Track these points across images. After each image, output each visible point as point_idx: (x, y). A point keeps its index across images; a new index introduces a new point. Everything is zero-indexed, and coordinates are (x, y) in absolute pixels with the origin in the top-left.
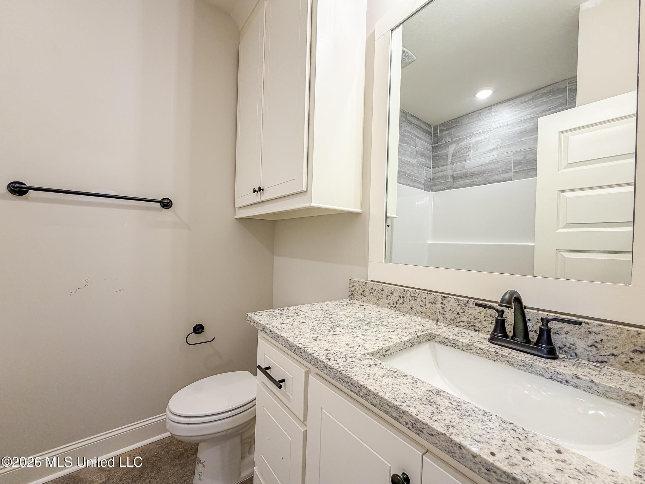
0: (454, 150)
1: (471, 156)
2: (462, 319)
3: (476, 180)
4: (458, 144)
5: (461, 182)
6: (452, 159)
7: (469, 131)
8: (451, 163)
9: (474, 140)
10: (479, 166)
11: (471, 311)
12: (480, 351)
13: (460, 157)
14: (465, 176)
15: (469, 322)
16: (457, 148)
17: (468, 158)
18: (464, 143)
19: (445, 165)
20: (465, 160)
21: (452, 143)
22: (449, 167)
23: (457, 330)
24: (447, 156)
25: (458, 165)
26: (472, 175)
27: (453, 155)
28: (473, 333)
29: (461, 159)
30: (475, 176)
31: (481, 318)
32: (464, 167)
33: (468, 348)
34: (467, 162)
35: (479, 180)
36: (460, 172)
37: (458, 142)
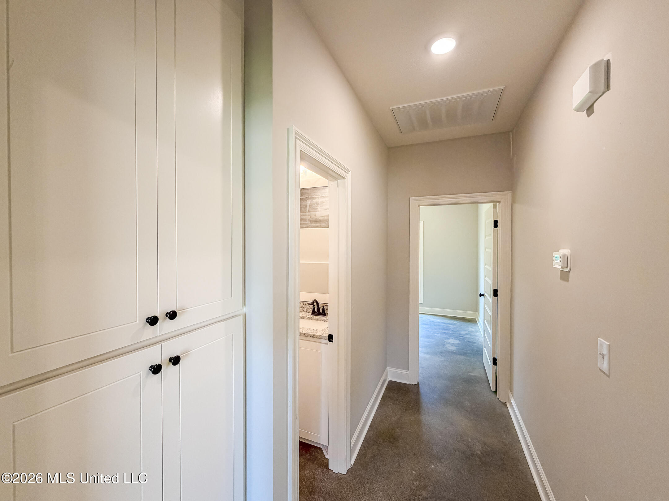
0: (310, 203)
1: (319, 210)
2: (304, 309)
3: (322, 224)
4: (312, 200)
5: (314, 224)
6: (309, 209)
7: (317, 194)
8: (309, 212)
9: (320, 200)
10: (323, 216)
11: (307, 306)
12: (308, 318)
13: (313, 209)
14: (316, 221)
15: (306, 310)
16: (311, 203)
17: (317, 210)
18: (315, 200)
19: (305, 212)
20: (316, 211)
21: (309, 199)
22: (307, 213)
23: (303, 313)
24: (306, 206)
25: (312, 213)
26: (320, 221)
27: (310, 206)
28: (308, 313)
29: (314, 210)
30: (321, 222)
31: (310, 308)
32: (315, 215)
33: (305, 318)
34: (317, 213)
35: (324, 224)
36: (313, 218)
37: (312, 199)
